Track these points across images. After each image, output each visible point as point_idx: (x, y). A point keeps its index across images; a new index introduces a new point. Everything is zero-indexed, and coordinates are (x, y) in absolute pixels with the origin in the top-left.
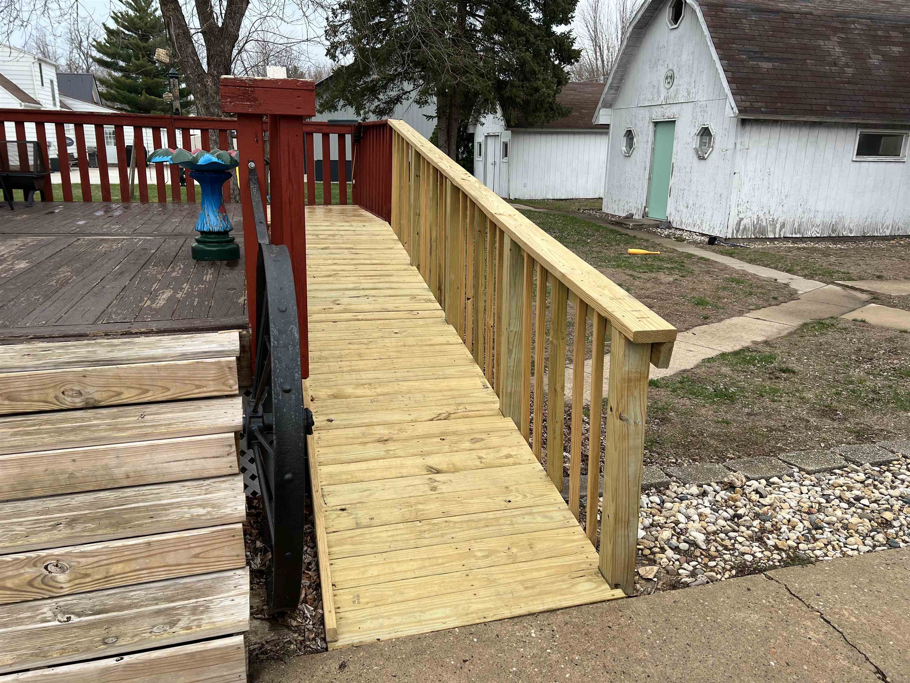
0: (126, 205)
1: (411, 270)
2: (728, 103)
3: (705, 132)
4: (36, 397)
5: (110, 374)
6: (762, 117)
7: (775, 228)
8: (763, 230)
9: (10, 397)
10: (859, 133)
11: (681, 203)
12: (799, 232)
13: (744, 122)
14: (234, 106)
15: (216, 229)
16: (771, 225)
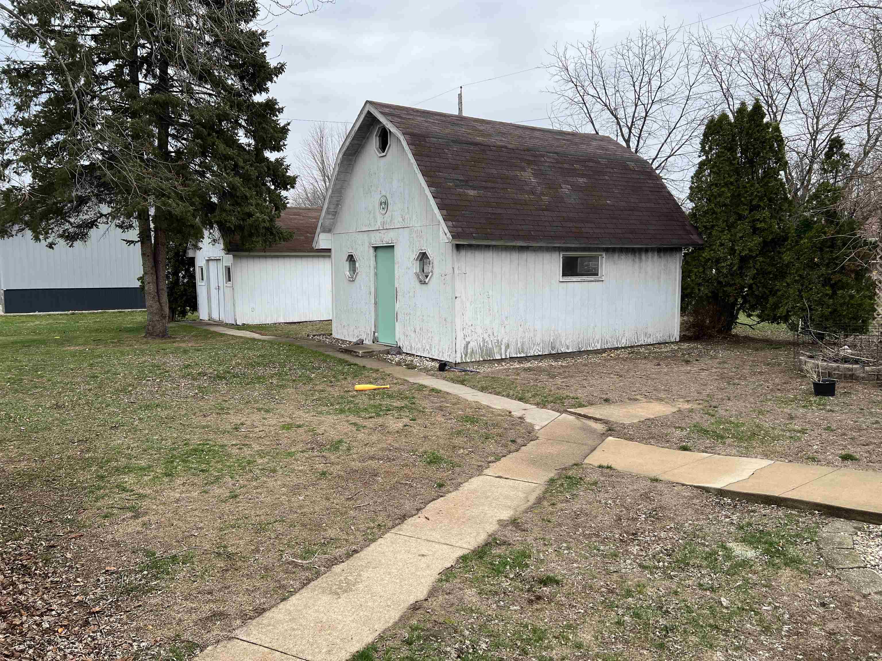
2: (441, 230)
3: (423, 257)
6: (474, 242)
7: (501, 349)
8: (490, 352)
10: (561, 256)
11: (409, 329)
12: (523, 352)
13: (458, 247)
16: (496, 347)
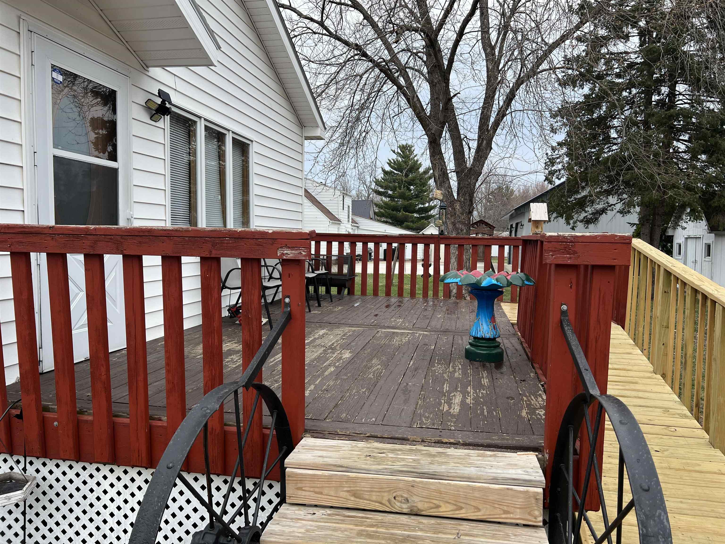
0: (401, 300)
1: (655, 378)
4: (374, 498)
5: (433, 487)
9: (355, 495)
14: (555, 258)
15: (488, 336)
